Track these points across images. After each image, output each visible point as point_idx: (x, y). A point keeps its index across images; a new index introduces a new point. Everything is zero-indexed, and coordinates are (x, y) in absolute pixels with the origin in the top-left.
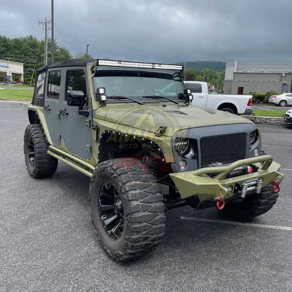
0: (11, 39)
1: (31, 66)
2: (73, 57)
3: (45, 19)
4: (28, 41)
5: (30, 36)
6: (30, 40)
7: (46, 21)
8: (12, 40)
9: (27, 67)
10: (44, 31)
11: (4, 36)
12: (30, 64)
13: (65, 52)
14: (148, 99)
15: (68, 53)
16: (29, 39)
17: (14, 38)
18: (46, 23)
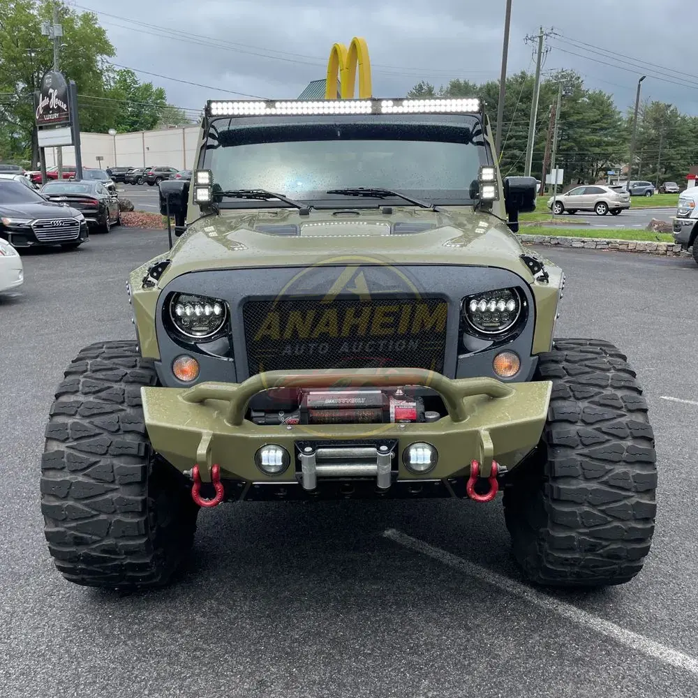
0: (479, 86)
1: (514, 144)
2: (620, 112)
3: (541, 28)
4: (516, 86)
5: (522, 73)
6: (521, 83)
7: (542, 32)
8: (481, 89)
9: (508, 147)
10: (536, 56)
11: (465, 81)
12: (513, 140)
13: (602, 103)
14: (351, 197)
15: (610, 105)
16: (517, 81)
17: (484, 83)
18: (541, 37)
